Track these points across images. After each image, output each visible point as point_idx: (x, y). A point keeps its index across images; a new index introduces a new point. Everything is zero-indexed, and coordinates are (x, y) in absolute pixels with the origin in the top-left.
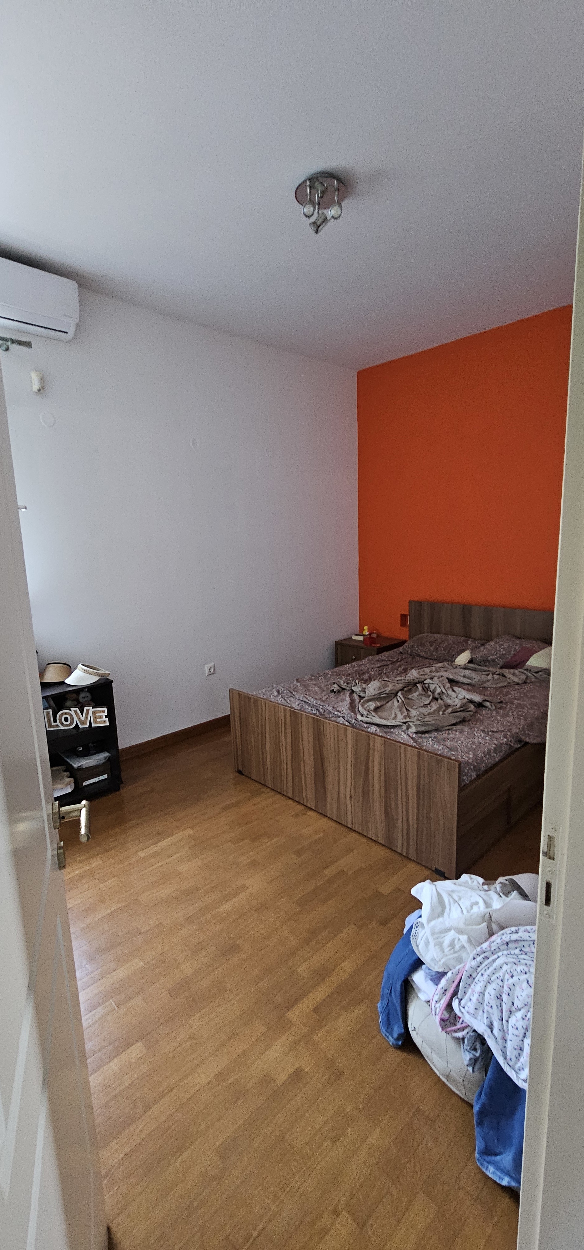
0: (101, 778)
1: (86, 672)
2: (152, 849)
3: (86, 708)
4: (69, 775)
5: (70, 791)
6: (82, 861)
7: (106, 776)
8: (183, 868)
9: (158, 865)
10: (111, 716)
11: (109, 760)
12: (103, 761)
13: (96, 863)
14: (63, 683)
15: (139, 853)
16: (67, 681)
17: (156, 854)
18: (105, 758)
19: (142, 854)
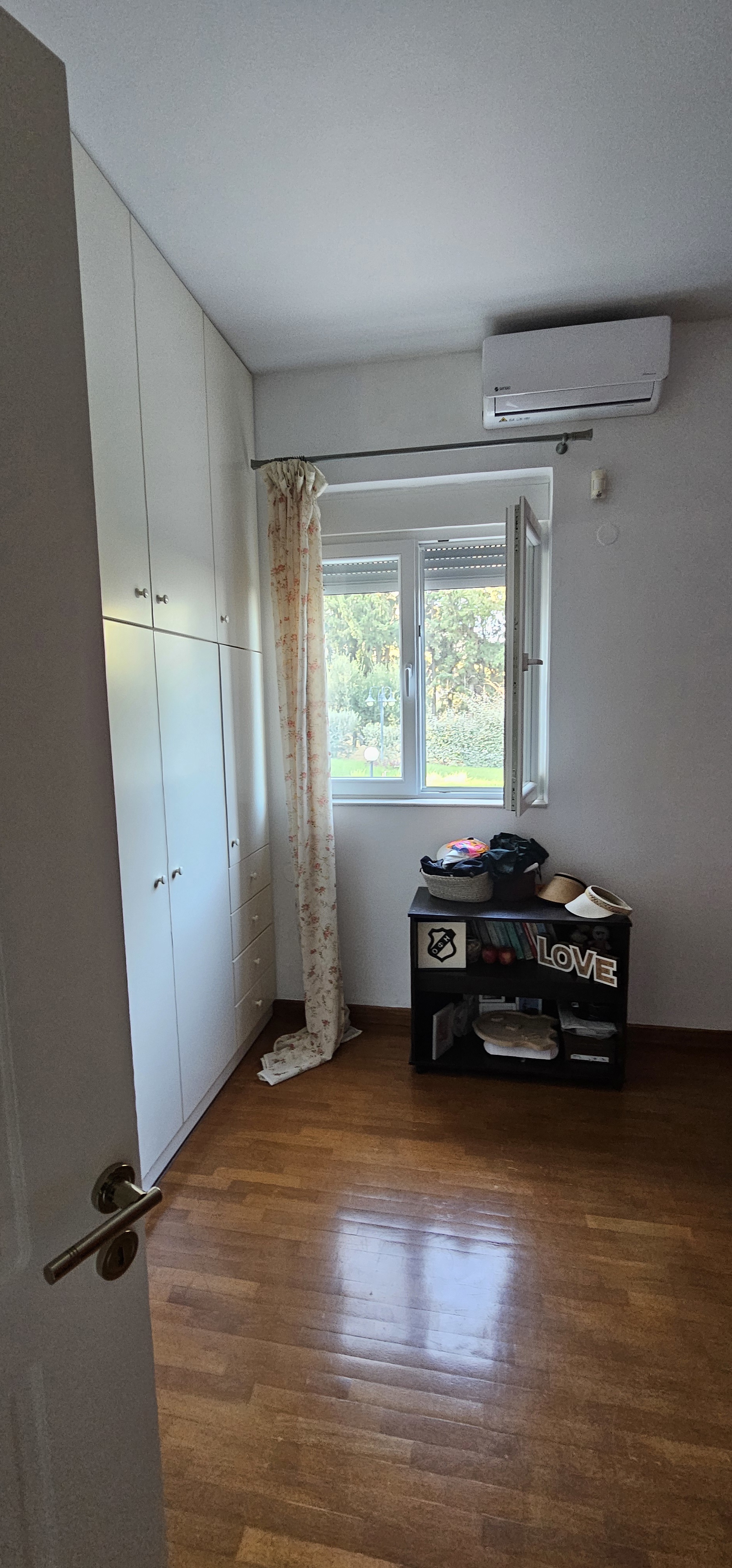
0: (599, 1059)
1: (594, 900)
2: (611, 1224)
3: (588, 951)
4: (556, 1036)
5: (549, 1059)
6: (511, 1174)
7: (607, 1059)
8: (639, 1298)
9: (602, 1259)
10: (622, 973)
11: (614, 1036)
12: (608, 1036)
13: (524, 1189)
14: (561, 906)
15: (588, 1217)
16: (569, 907)
17: (610, 1237)
18: (610, 1032)
19: (592, 1222)
